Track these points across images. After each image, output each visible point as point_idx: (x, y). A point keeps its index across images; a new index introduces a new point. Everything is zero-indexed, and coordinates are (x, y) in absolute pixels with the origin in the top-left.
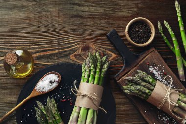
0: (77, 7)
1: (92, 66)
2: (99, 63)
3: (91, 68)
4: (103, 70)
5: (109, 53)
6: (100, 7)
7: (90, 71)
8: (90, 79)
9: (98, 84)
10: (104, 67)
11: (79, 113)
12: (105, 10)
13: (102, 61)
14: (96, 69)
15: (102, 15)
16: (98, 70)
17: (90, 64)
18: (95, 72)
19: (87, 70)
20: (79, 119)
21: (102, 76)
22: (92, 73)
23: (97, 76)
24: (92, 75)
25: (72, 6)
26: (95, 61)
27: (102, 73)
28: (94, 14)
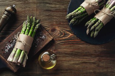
0: (48, 5)
1: (29, 24)
2: (34, 23)
3: (28, 25)
4: (36, 28)
5: (68, 33)
6: (62, 5)
7: (27, 27)
8: (26, 32)
9: (31, 35)
10: (36, 26)
11: (16, 52)
12: (65, 7)
13: (36, 22)
14: (31, 26)
15: (63, 10)
16: (32, 27)
17: (28, 23)
18: (30, 28)
19: (25, 26)
20: (15, 55)
21: (34, 31)
22: (28, 28)
23: (31, 30)
24: (28, 29)
25: (45, 4)
26: (31, 22)
27: (35, 29)
28: (58, 9)
